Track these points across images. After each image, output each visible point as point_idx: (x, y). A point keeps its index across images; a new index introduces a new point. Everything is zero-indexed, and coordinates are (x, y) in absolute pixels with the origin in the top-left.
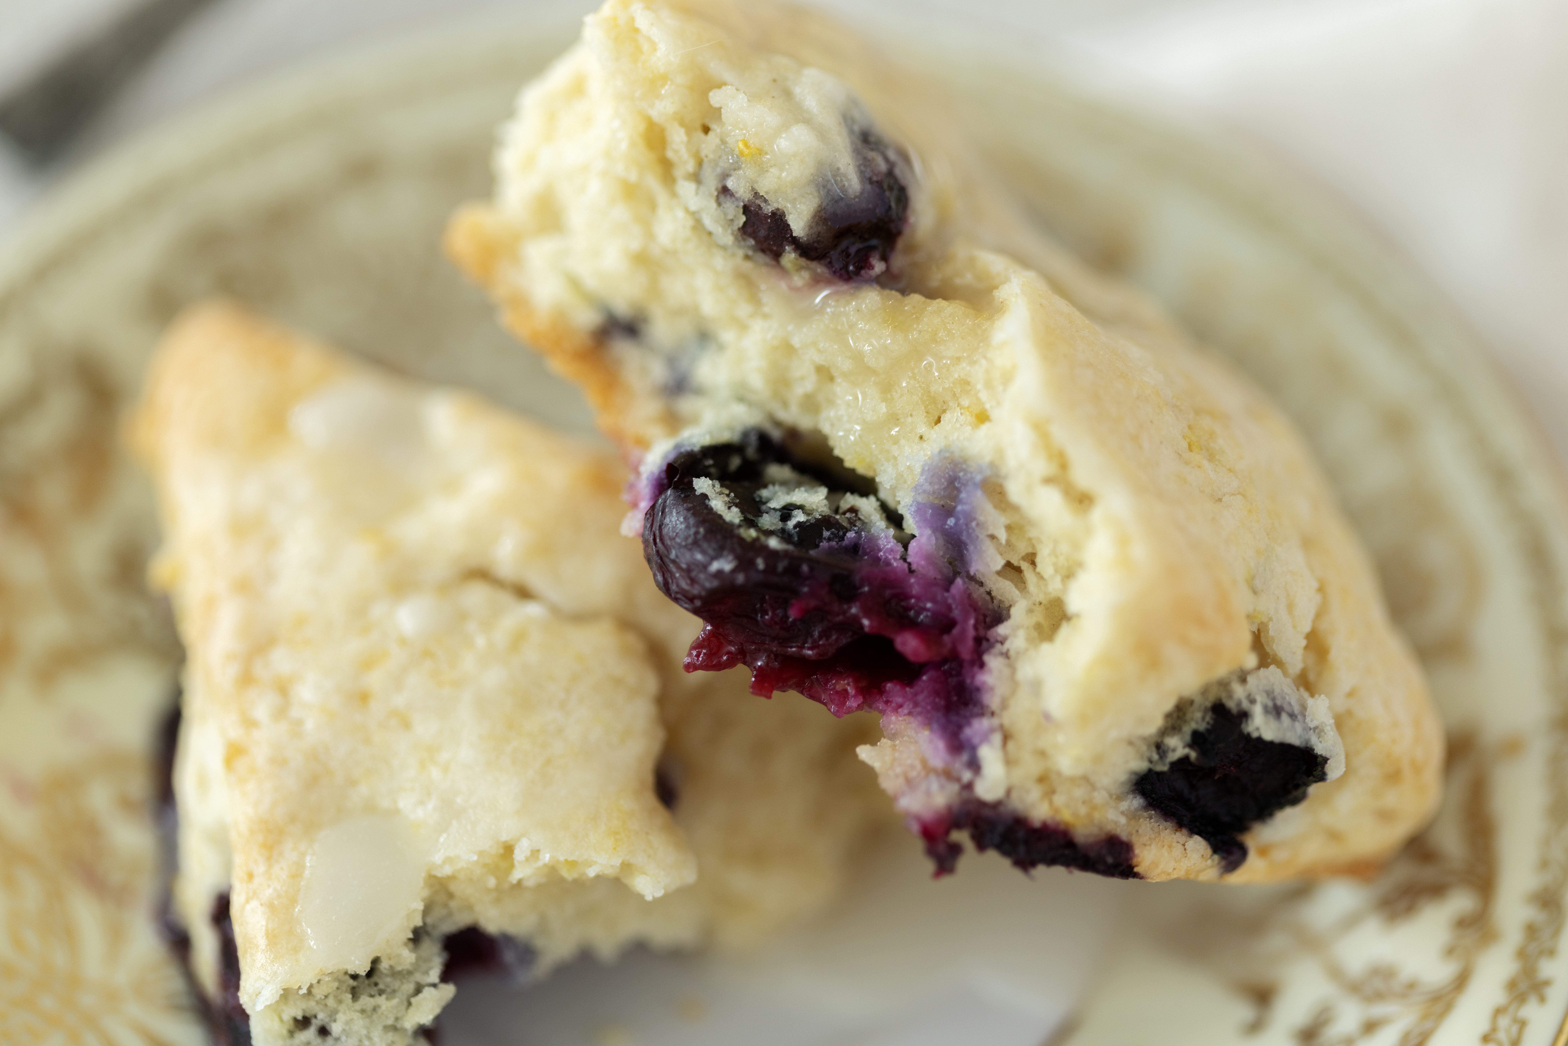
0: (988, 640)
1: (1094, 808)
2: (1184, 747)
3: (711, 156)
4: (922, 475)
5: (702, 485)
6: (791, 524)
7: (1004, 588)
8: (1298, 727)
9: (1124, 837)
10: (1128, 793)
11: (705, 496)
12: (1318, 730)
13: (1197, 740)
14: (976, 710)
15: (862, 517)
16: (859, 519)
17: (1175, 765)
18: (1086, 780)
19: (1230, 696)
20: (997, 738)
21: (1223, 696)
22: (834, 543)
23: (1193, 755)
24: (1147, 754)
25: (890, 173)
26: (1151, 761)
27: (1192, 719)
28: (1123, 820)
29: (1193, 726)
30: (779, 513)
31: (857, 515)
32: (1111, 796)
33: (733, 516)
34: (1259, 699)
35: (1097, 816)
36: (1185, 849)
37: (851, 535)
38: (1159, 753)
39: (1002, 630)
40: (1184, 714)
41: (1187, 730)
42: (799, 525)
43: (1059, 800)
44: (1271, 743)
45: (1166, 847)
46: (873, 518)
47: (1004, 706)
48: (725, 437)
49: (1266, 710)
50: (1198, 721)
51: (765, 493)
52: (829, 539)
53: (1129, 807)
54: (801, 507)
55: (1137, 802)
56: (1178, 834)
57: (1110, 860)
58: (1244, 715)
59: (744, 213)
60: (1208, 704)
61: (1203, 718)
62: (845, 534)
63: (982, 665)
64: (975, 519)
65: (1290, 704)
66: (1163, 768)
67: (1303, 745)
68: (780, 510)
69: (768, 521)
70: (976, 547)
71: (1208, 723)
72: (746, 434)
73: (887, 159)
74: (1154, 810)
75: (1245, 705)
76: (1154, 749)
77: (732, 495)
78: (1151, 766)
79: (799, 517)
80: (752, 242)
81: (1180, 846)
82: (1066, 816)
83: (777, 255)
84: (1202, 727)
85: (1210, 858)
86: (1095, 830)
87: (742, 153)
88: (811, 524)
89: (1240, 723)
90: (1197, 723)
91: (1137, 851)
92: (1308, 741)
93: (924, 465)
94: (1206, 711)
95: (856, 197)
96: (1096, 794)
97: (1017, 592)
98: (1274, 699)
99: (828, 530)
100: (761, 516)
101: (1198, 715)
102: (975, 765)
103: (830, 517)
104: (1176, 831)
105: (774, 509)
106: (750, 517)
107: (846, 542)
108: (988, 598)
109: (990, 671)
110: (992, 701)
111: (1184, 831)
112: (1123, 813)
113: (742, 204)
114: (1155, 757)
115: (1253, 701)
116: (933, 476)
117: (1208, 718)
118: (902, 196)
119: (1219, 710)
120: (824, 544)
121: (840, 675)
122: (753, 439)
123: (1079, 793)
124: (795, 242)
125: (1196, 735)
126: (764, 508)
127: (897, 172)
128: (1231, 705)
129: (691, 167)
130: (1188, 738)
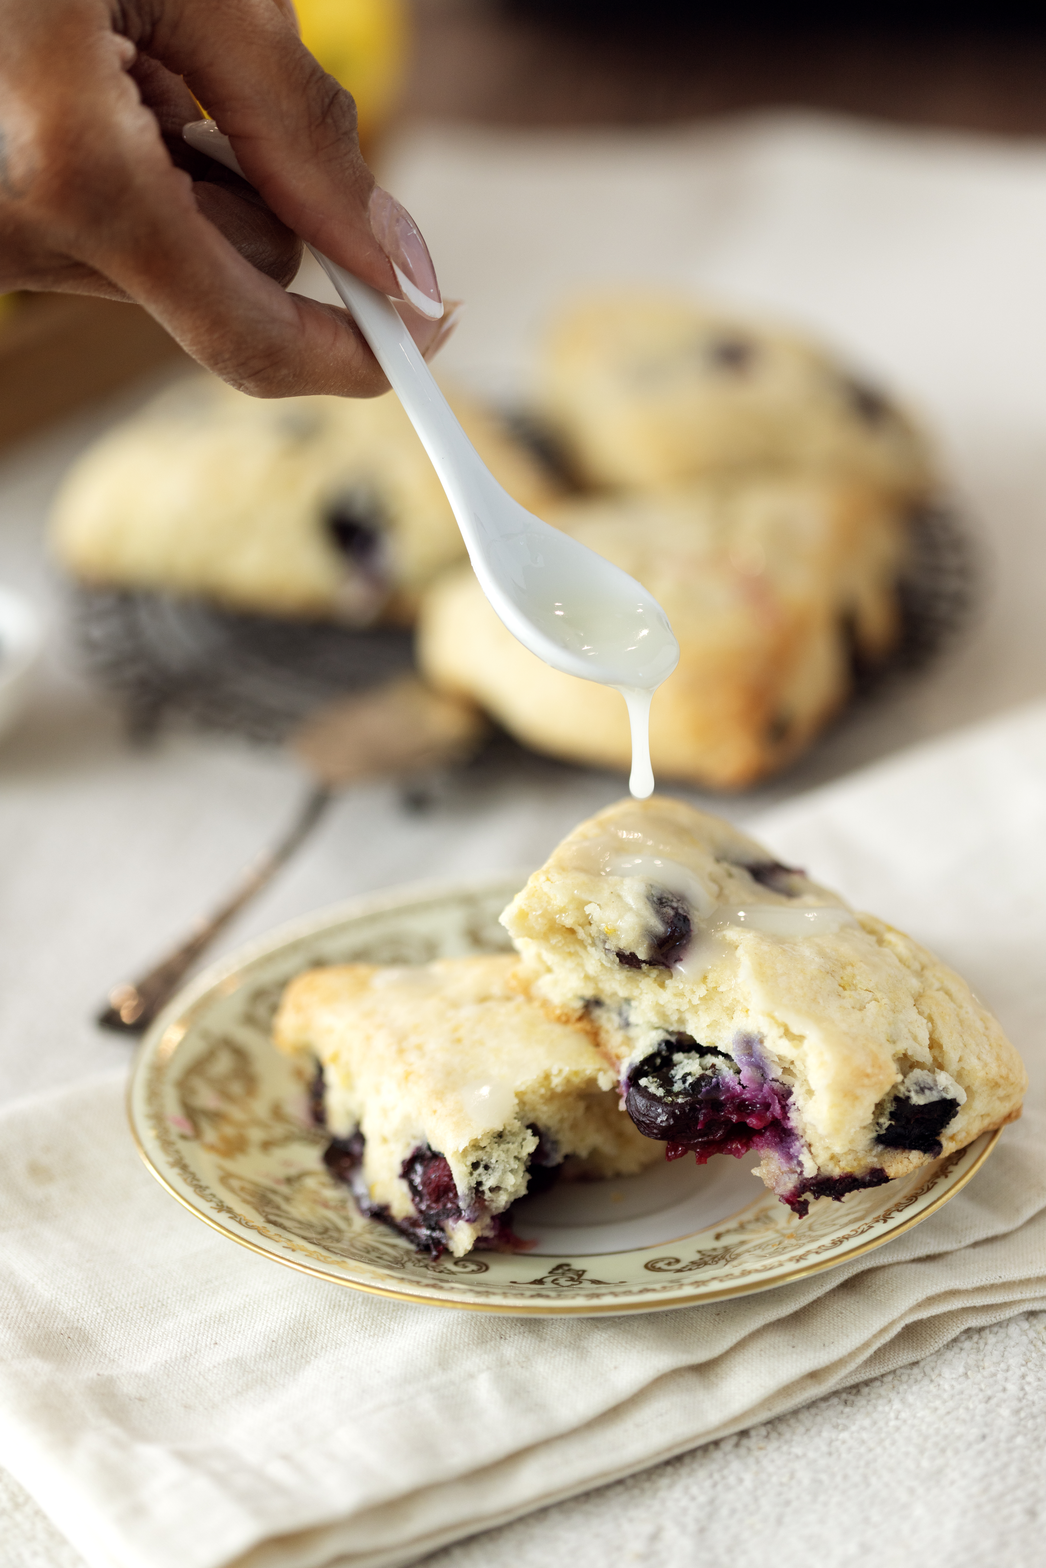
0: (787, 1105)
1: (860, 1160)
2: (888, 1121)
3: (596, 935)
4: (733, 1045)
5: (643, 1082)
6: (687, 1084)
7: (787, 1079)
8: (935, 1093)
9: (878, 1167)
10: (874, 1146)
11: (646, 1087)
12: (945, 1089)
13: (893, 1115)
14: (793, 1137)
15: (718, 1068)
16: (717, 1069)
17: (887, 1129)
18: (851, 1151)
19: (899, 1092)
20: (805, 1150)
21: (896, 1092)
22: (708, 1087)
23: (893, 1123)
24: (874, 1129)
25: (677, 914)
26: (877, 1131)
27: (887, 1108)
28: (876, 1160)
29: (889, 1110)
30: (681, 1081)
31: (715, 1068)
32: (866, 1152)
33: (660, 1092)
34: (912, 1089)
35: (862, 1163)
36: (909, 1160)
37: (714, 1080)
38: (879, 1127)
39: (791, 1100)
40: (883, 1106)
41: (887, 1112)
42: (690, 1084)
43: (843, 1164)
44: (925, 1105)
45: (900, 1163)
46: (722, 1067)
47: (805, 1132)
48: (650, 1051)
49: (917, 1092)
50: (890, 1107)
51: (673, 1072)
52: (706, 1086)
53: (877, 1152)
54: (690, 1074)
55: (880, 1148)
56: (904, 1154)
57: (875, 1180)
58: (908, 1098)
59: (617, 956)
60: (892, 1098)
61: (892, 1105)
62: (711, 1081)
63: (789, 1118)
64: (763, 1056)
65: (928, 1083)
66: (883, 1132)
67: (940, 1099)
68: (681, 1079)
69: (678, 1087)
70: (768, 1068)
71: (895, 1107)
72: (660, 1045)
73: (673, 908)
74: (890, 1147)
75: (907, 1094)
76: (876, 1125)
77: (658, 1080)
78: (878, 1133)
79: (690, 1080)
80: (627, 966)
81: (906, 1159)
82: (848, 1170)
83: (640, 968)
84: (893, 1109)
85: (924, 1157)
86: (864, 1170)
87: (606, 932)
88: (695, 1082)
89: (908, 1101)
90: (890, 1109)
91: (887, 1171)
92: (942, 1096)
93: (733, 1041)
94: (892, 1102)
95: (663, 933)
96: (859, 1154)
97: (793, 1079)
98: (919, 1085)
99: (703, 1082)
100: (673, 1085)
101: (889, 1105)
102: (800, 1164)
103: (703, 1074)
104: (903, 1152)
105: (679, 1079)
106: (668, 1088)
107: (713, 1084)
108: (782, 1086)
109: (793, 1120)
110: (799, 1132)
111: (907, 1151)
112: (875, 1156)
113: (615, 953)
114: (878, 1129)
115: (909, 1091)
116: (738, 1043)
117: (894, 1105)
118: (686, 920)
119: (897, 1099)
120: (704, 1090)
121: (732, 1143)
122: (663, 1046)
123: (850, 1157)
124: (644, 962)
125: (891, 1113)
126: (674, 1080)
127: (680, 911)
128: (901, 1095)
129: (590, 941)
130: (888, 1116)
